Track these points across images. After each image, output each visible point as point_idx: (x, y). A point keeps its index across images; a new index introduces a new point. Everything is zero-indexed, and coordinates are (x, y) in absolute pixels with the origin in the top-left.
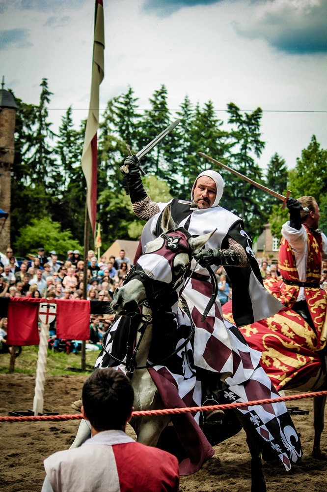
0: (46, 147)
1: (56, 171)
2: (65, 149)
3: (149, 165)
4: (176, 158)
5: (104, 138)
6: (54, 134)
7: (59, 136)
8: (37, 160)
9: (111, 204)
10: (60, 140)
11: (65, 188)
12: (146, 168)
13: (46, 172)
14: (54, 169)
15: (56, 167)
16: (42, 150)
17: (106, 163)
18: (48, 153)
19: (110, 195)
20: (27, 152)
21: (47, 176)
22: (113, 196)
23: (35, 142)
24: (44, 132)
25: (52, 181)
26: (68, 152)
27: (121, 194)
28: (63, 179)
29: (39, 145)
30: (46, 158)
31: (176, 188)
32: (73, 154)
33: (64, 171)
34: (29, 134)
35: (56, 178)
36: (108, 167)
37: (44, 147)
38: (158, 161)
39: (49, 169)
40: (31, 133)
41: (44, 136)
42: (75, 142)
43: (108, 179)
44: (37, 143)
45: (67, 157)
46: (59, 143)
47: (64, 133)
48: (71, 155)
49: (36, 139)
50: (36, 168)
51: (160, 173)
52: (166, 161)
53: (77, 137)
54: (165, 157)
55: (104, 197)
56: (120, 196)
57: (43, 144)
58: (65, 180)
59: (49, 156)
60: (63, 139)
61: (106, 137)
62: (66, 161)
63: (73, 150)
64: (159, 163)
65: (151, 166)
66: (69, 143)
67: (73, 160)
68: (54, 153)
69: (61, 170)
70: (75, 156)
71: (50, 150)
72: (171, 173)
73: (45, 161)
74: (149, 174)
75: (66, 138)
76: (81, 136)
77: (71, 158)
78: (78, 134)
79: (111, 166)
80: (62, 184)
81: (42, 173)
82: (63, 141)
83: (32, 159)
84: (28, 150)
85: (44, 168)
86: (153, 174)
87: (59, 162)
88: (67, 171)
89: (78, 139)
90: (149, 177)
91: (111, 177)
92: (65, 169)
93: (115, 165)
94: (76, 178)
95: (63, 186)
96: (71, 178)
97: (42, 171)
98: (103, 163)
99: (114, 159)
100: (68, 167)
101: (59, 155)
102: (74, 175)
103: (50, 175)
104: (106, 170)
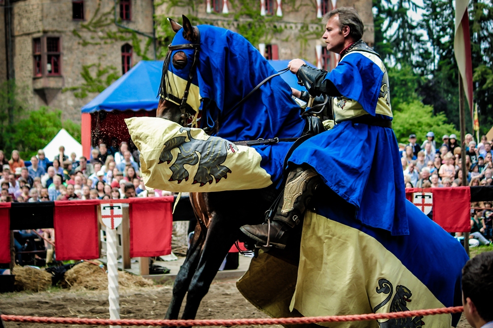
0: (409, 21)
1: (423, 48)
2: (431, 22)
5: (474, 6)
6: (416, 6)
7: (422, 8)
8: (401, 37)
9: (488, 81)
10: (425, 12)
11: (434, 66)
13: (412, 50)
14: (421, 46)
15: (423, 42)
16: (406, 25)
17: (479, 35)
18: (413, 28)
19: (486, 71)
20: (389, 29)
21: (414, 54)
22: (490, 71)
23: (396, 16)
24: (406, 5)
25: (420, 59)
26: (434, 25)
28: (432, 56)
29: (401, 19)
30: (411, 34)
32: (441, 27)
33: (432, 47)
34: (389, 9)
35: (424, 55)
36: (481, 39)
37: (407, 22)
39: (414, 46)
40: (391, 7)
41: (407, 9)
42: (442, 13)
43: (482, 53)
44: (399, 18)
45: (434, 31)
46: (424, 15)
47: (428, 5)
48: (438, 28)
49: (397, 13)
50: (401, 46)
53: (444, 7)
55: (480, 73)
57: (406, 18)
58: (434, 57)
59: (413, 32)
60: (428, 11)
61: (476, 5)
62: (433, 36)
63: (440, 23)
66: (435, 15)
67: (441, 33)
68: (419, 27)
69: (429, 46)
70: (444, 29)
71: (414, 24)
73: (410, 38)
75: (431, 10)
76: (448, 5)
77: (438, 32)
78: (444, 4)
79: (484, 38)
80: (431, 62)
81: (407, 51)
82: (427, 13)
83: (395, 37)
84: (390, 26)
85: (410, 46)
87: (425, 37)
88: (436, 47)
89: (445, 9)
91: (485, 50)
92: (433, 44)
93: (488, 37)
94: (446, 54)
95: (433, 64)
96: (441, 55)
97: (407, 48)
98: (476, 35)
99: (487, 30)
100: (436, 42)
101: (424, 30)
102: (444, 51)
103: (416, 52)
104: (479, 43)
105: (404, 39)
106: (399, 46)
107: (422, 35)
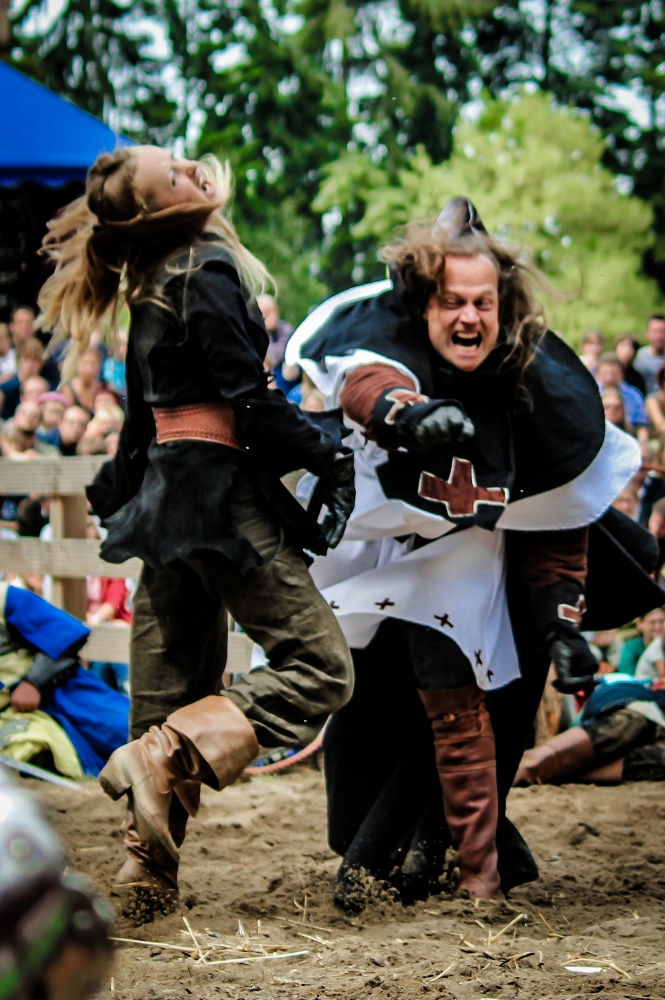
1: (147, 86)
3: (511, 52)
4: (618, 22)
8: (72, 42)
9: (373, 212)
12: (502, 66)
13: (108, 89)
14: (140, 76)
15: (149, 65)
17: (346, 51)
18: (116, 12)
19: (365, 176)
20: (33, 12)
21: (114, 103)
22: (380, 177)
25: (135, 123)
27: (409, 168)
28: (179, 114)
30: (109, 33)
31: (621, 143)
32: (215, 13)
33: (181, 84)
35: (154, 112)
36: (354, 64)
38: (548, 34)
39: (118, 78)
43: (352, 111)
45: (191, 27)
48: (205, 19)
50: (70, 72)
51: (557, 85)
52: (579, 36)
54: (578, 19)
56: (405, 177)
58: (187, 117)
59: (117, 26)
62: (186, 44)
64: (553, 45)
65: (521, 59)
67: (216, 37)
68: (138, 12)
70: (224, 23)
72: (600, 81)
74: (513, 87)
77: (207, 31)
79: (364, 63)
80: (176, 135)
83: (54, 41)
85: (102, 75)
86: (531, 88)
88: (193, 81)
90: (516, 101)
91: (365, 104)
92: (185, 73)
93: (380, 56)
94: (230, 110)
95: (179, 143)
96: (210, 112)
97: (94, 84)
98: (335, 49)
99: (375, 33)
100: (197, 66)
101: (159, 20)
102: (220, 99)
103: (124, 99)
104: (346, 77)
105: (85, 50)
106: (64, 73)
107: (146, 40)
